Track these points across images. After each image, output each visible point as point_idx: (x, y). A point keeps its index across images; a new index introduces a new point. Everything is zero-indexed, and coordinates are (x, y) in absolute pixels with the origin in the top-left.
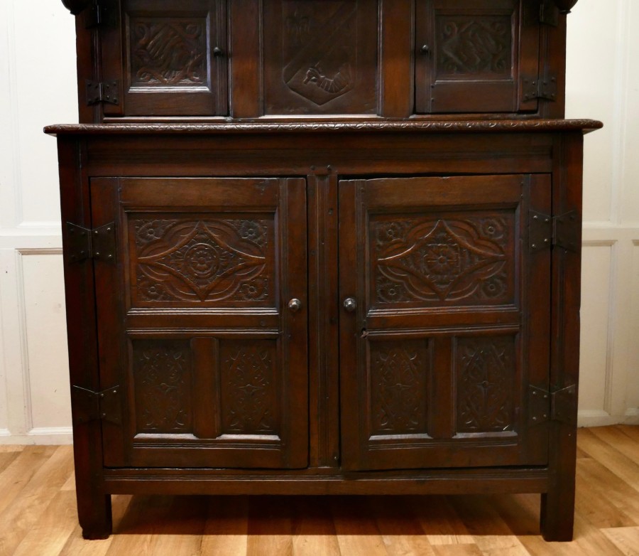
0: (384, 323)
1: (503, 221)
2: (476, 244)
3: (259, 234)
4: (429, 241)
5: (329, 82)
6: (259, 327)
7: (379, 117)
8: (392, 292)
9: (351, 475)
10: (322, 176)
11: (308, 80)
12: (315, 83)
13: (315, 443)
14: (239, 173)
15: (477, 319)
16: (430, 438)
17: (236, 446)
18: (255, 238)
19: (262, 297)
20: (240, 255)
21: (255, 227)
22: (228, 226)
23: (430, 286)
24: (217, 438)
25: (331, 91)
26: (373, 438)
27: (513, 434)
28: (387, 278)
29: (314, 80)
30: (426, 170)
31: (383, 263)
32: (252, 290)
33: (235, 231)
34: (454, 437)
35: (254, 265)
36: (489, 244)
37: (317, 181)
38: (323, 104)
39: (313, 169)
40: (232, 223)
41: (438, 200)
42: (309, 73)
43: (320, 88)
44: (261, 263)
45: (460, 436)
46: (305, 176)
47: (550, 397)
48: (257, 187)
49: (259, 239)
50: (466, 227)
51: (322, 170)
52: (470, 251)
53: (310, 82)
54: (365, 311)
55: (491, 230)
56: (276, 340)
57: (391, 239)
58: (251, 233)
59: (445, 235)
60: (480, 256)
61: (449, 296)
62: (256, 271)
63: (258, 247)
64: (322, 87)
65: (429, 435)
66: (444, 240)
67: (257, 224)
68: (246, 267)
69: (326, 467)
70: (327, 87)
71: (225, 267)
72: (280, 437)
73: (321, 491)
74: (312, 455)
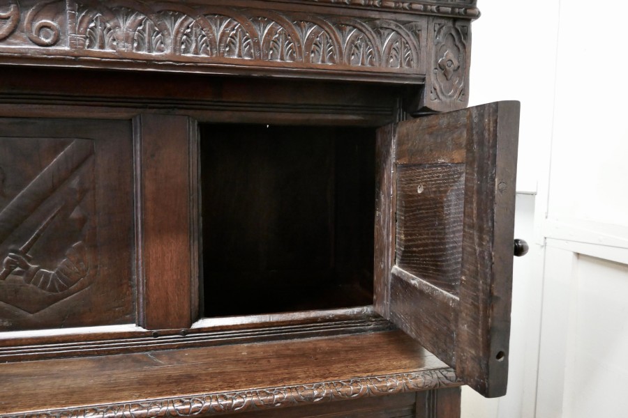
5: (47, 275)
7: (141, 329)
11: (6, 274)
12: (21, 278)
25: (52, 289)
29: (19, 273)
38: (38, 311)
42: (8, 261)
43: (31, 285)
53: (10, 277)
64: (35, 284)
70: (45, 282)
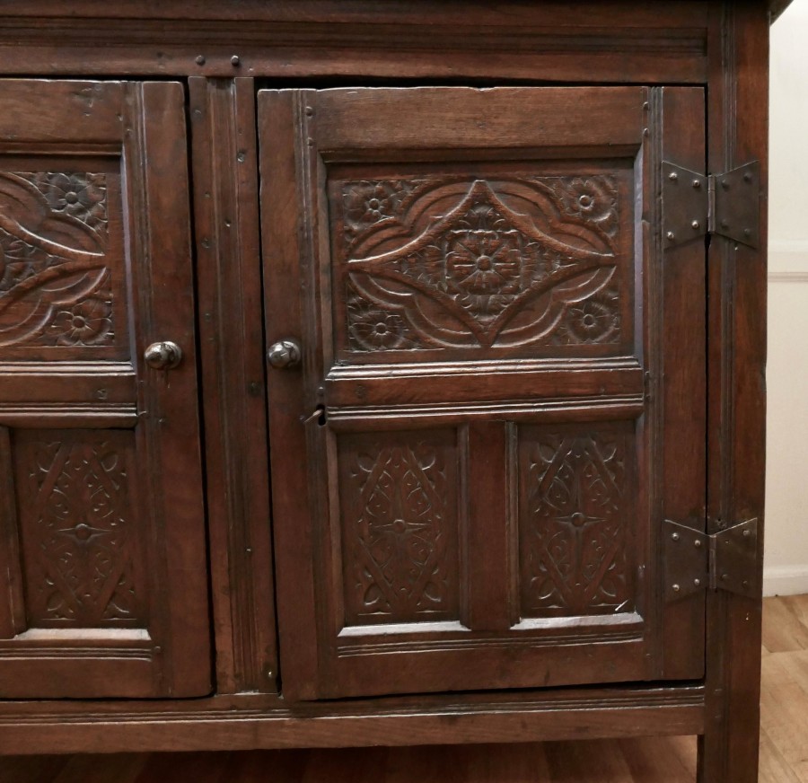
0: (363, 393)
1: (609, 183)
2: (555, 232)
3: (89, 204)
4: (455, 223)
6: (94, 401)
8: (381, 330)
9: (304, 709)
10: (222, 80)
13: (224, 643)
14: (37, 68)
15: (556, 386)
16: (465, 629)
17: (59, 654)
18: (81, 211)
19: (101, 339)
20: (49, 249)
21: (82, 188)
22: (23, 186)
23: (460, 317)
24: (17, 638)
26: (348, 631)
27: (634, 618)
28: (369, 301)
30: (444, 70)
31: (357, 269)
32: (80, 324)
33: (36, 195)
34: (516, 627)
35: (82, 270)
36: (582, 232)
37: (212, 89)
39: (202, 63)
40: (30, 178)
41: (473, 136)
44: (95, 266)
45: (528, 624)
46: (183, 79)
47: (707, 541)
48: (77, 99)
49: (89, 214)
50: (532, 195)
51: (222, 65)
52: (542, 246)
54: (322, 370)
55: (585, 203)
56: (133, 429)
57: (377, 218)
58: (73, 201)
59: (489, 211)
60: (563, 256)
61: (499, 338)
62: (87, 282)
63: (88, 232)
65: (462, 623)
66: (486, 222)
67: (82, 182)
68: (64, 274)
69: (252, 693)
71: (18, 273)
72: (150, 634)
73: (240, 743)
74: (219, 669)
